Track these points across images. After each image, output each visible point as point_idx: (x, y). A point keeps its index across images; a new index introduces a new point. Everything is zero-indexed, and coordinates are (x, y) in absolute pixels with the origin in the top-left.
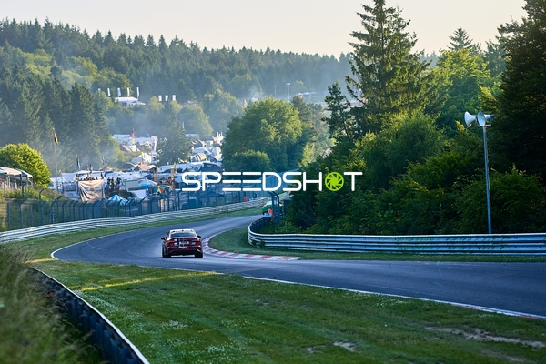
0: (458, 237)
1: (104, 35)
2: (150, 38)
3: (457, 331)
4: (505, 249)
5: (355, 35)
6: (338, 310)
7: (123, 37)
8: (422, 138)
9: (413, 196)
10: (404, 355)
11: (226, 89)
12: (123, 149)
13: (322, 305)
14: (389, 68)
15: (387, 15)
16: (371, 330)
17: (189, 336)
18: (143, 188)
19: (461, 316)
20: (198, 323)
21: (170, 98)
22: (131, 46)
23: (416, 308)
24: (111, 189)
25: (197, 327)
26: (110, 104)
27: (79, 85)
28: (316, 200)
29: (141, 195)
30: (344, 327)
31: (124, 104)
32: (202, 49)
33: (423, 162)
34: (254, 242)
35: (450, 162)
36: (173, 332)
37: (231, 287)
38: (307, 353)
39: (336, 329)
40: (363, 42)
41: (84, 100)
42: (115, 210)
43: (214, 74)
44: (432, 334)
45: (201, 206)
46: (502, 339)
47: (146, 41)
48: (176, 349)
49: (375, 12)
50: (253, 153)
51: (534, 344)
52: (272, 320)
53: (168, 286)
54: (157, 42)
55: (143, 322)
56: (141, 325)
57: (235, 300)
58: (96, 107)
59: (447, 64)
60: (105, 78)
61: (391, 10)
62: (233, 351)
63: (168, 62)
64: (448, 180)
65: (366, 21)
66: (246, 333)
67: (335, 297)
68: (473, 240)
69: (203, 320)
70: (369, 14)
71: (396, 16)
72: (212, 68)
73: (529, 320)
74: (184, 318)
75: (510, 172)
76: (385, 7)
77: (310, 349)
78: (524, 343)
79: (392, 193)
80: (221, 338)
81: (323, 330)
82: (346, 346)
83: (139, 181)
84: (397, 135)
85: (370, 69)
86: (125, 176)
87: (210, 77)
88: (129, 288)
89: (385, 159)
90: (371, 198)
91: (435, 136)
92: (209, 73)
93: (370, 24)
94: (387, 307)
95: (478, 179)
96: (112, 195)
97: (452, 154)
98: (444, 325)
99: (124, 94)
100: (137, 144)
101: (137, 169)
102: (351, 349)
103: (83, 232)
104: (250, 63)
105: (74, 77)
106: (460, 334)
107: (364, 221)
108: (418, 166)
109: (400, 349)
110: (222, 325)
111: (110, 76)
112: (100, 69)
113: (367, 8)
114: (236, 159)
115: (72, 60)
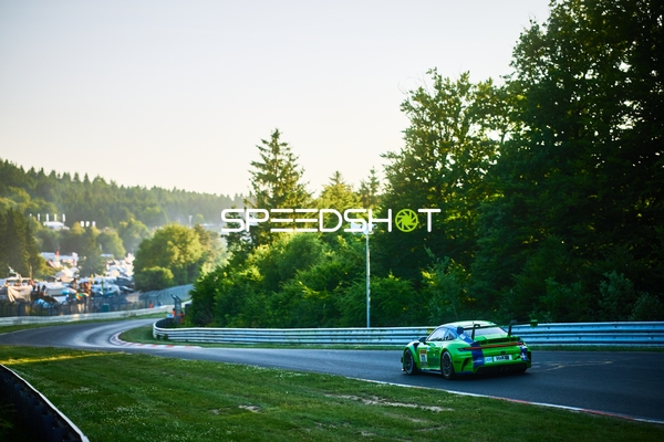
0: (340, 330)
1: (37, 171)
2: (77, 175)
3: (356, 398)
4: (382, 341)
5: (254, 164)
6: (240, 381)
7: (53, 172)
8: (309, 249)
9: (300, 297)
10: (309, 416)
11: (138, 218)
12: (48, 264)
13: (225, 376)
14: (280, 194)
15: (281, 148)
16: (273, 395)
17: (99, 399)
18: (64, 294)
19: (357, 386)
20: (108, 389)
21: (91, 224)
22: (59, 180)
23: (313, 379)
24: (36, 295)
25: (107, 392)
26: (40, 227)
27: (14, 210)
28: (214, 301)
29: (61, 300)
30: (247, 393)
31: (51, 228)
32: (119, 186)
33: (308, 269)
34: (158, 336)
35: (333, 270)
36: (84, 396)
37: (139, 363)
38: (214, 414)
39: (240, 394)
40: (260, 170)
41: (17, 222)
42: (41, 312)
43: (129, 206)
44: (331, 400)
45: (113, 310)
46: (401, 405)
47: (72, 177)
48: (86, 409)
49: (271, 145)
50: (158, 268)
51: (433, 408)
52: (178, 387)
53: (81, 362)
54: (82, 179)
55: (55, 388)
56: (54, 390)
57: (143, 372)
58: (27, 228)
59: (328, 195)
60: (37, 206)
61: (284, 144)
62: (141, 412)
63: (91, 195)
64: (331, 285)
65: (263, 152)
66: (154, 397)
67: (237, 371)
68: (354, 333)
69: (112, 387)
70: (266, 147)
71: (288, 149)
72: (127, 200)
73: (421, 390)
74: (95, 385)
75: (387, 277)
76: (279, 141)
77: (215, 411)
78: (423, 407)
79: (281, 295)
80: (130, 401)
81: (227, 395)
82: (251, 408)
83: (61, 289)
84: (287, 247)
85: (264, 194)
86: (50, 285)
87: (125, 208)
88: (44, 363)
89: (276, 267)
90: (263, 299)
91: (320, 249)
92: (125, 204)
93: (266, 155)
94: (286, 378)
95: (359, 281)
96: (37, 299)
97: (335, 263)
98: (342, 393)
99: (51, 219)
100: (61, 261)
101: (60, 281)
102: (256, 411)
103: (9, 327)
104: (160, 198)
105: (10, 203)
106: (359, 400)
107: (256, 319)
108: (304, 273)
109: (304, 411)
110: (130, 391)
111: (40, 204)
112: (32, 198)
113: (264, 142)
114: (144, 273)
115: (9, 190)
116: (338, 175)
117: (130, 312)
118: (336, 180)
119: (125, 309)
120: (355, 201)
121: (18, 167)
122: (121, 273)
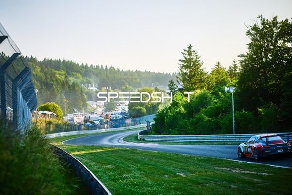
0: (221, 136)
1: (84, 65)
2: (102, 66)
3: (229, 169)
4: (240, 140)
5: (180, 60)
6: (177, 161)
7: (92, 65)
8: (206, 99)
9: (203, 121)
10: (208, 178)
11: (130, 85)
12: (91, 106)
13: (170, 159)
14: (193, 73)
15: (192, 53)
16: (192, 168)
17: (115, 171)
18: (98, 120)
19: (229, 163)
20: (119, 166)
21: (109, 88)
22: (95, 69)
23: (210, 160)
25: (119, 167)
26: (86, 90)
27: (75, 82)
28: (165, 123)
29: (97, 123)
30: (180, 167)
31: (92, 90)
32: (121, 70)
33: (206, 108)
34: (140, 139)
35: (218, 108)
36: (108, 169)
37: (132, 153)
38: (166, 177)
39: (177, 168)
40: (183, 63)
41: (77, 88)
42: (88, 128)
43: (125, 80)
44: (218, 170)
45: (120, 126)
46: (249, 172)
47: (100, 67)
48: (110, 176)
49: (188, 52)
50: (139, 107)
51: (263, 174)
52: (149, 165)
53: (107, 153)
54: (104, 68)
55: (96, 165)
56: (95, 167)
57: (134, 157)
58: (81, 91)
59: (214, 73)
60: (85, 80)
61: (194, 51)
62: (134, 177)
63: (109, 75)
64: (217, 115)
65: (184, 55)
66: (140, 170)
67: (175, 156)
68: (227, 137)
69: (121, 165)
70: (185, 53)
71: (196, 53)
72: (125, 77)
73: (258, 165)
74: (113, 164)
75: (242, 111)
76: (192, 50)
77: (166, 176)
78: (259, 173)
79: (194, 120)
80: (129, 171)
81: (171, 168)
82: (182, 174)
83: (97, 118)
84: (196, 98)
85: (186, 73)
86: (92, 116)
87: (124, 80)
88: (91, 153)
89: (191, 107)
90: (186, 122)
91: (211, 98)
92: (124, 79)
93: (186, 56)
94: (197, 160)
95: (229, 113)
96: (86, 122)
97: (218, 104)
98: (223, 167)
99: (92, 86)
100: (96, 105)
101: (96, 114)
102: (184, 176)
103: (75, 135)
104: (139, 75)
105: (73, 80)
106: (230, 170)
107: (184, 131)
108: (204, 110)
109: (206, 176)
110: (129, 167)
111: (87, 80)
112: (83, 77)
113: (185, 50)
114: (133, 110)
115: (73, 74)
116: (219, 63)
117: (127, 128)
118: (218, 66)
119: (125, 126)
120: (227, 75)
121: (76, 63)
122: (123, 110)
